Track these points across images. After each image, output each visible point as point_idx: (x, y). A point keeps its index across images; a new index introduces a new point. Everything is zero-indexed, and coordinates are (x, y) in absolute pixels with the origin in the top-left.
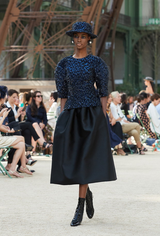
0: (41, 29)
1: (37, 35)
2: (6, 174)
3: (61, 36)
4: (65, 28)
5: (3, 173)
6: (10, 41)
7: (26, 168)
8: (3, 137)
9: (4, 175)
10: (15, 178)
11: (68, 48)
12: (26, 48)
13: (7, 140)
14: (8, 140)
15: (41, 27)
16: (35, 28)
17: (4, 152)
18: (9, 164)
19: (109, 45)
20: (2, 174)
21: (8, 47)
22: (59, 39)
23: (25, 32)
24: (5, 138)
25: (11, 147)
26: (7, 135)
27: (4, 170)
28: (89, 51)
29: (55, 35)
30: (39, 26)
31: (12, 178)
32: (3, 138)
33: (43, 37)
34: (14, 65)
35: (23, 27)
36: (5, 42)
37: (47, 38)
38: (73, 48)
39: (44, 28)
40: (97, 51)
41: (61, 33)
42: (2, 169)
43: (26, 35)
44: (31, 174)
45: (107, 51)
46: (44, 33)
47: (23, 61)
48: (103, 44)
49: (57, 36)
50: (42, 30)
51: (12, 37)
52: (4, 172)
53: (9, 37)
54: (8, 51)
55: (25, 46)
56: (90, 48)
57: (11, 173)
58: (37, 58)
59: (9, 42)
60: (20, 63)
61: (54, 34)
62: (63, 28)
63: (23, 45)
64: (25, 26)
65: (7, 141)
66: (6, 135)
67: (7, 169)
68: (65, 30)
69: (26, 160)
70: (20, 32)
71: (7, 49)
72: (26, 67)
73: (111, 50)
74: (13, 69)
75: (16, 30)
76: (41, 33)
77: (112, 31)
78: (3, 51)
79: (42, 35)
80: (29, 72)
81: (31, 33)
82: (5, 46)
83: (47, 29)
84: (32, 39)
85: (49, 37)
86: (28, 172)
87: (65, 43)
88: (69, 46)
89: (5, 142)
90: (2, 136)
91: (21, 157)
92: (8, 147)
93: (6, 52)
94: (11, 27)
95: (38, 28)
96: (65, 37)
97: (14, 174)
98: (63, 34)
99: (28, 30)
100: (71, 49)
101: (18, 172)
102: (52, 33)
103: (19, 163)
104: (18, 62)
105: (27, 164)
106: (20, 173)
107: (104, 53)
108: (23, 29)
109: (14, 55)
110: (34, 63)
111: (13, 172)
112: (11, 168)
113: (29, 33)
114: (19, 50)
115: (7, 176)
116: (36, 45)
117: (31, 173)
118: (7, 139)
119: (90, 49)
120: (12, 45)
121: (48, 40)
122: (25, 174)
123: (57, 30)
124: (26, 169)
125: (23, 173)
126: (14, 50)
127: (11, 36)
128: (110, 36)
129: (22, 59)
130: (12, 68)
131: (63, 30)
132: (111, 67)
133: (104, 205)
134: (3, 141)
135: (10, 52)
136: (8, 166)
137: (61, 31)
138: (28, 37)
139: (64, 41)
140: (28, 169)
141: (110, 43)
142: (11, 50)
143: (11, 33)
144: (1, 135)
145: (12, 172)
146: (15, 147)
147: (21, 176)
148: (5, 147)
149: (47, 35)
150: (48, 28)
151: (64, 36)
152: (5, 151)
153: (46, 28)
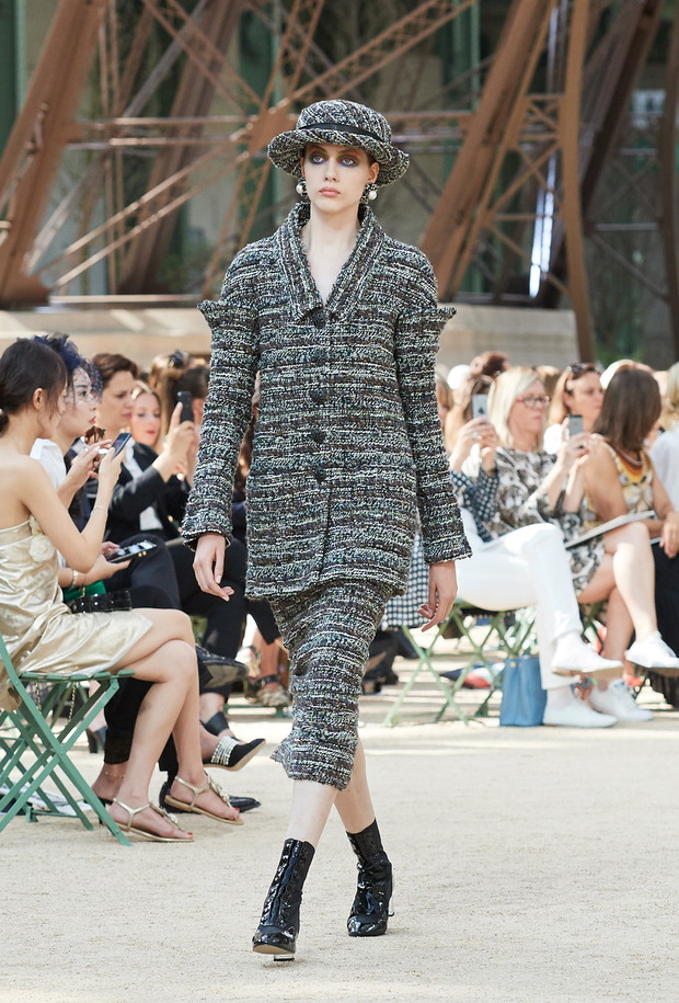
0: (276, 26)
1: (254, 57)
2: (101, 822)
3: (391, 57)
4: (409, 18)
5: (80, 814)
6: (111, 93)
7: (205, 786)
8: (74, 616)
9: (88, 826)
10: (144, 844)
11: (426, 126)
12: (196, 131)
13: (97, 633)
14: (104, 635)
15: (278, 11)
16: (247, 18)
17: (85, 700)
18: (115, 767)
19: (650, 105)
20: (78, 821)
21: (99, 126)
22: (375, 79)
23: (191, 42)
24: (87, 621)
25: (123, 672)
26: (99, 609)
27: (85, 802)
28: (543, 137)
29: (355, 56)
30: (269, 9)
31: (132, 840)
32: (75, 626)
33: (288, 69)
34: (132, 222)
35: (182, 13)
36: (84, 101)
37: (310, 71)
38: (453, 123)
39: (292, 20)
40: (588, 141)
41: (389, 45)
42: (76, 794)
43: (193, 57)
44: (233, 819)
45: (641, 138)
46: (298, 45)
47: (179, 201)
48: (620, 101)
49: (365, 60)
50: (284, 27)
51: (121, 70)
52: (85, 808)
53: (104, 69)
54: (95, 146)
55: (190, 120)
56: (550, 122)
57: (124, 818)
58: (261, 185)
59: (105, 97)
60: (163, 212)
61: (349, 52)
62: (399, 17)
63: (181, 114)
64: (190, 9)
65: (98, 640)
66: (89, 609)
67: (107, 794)
68: (411, 29)
69: (204, 741)
70: (165, 40)
71: (93, 135)
72: (200, 233)
73: (661, 132)
74: (128, 245)
75: (143, 32)
76: (279, 45)
77: (665, 28)
78: (72, 147)
79: (286, 54)
80: (216, 258)
81: (221, 44)
82: (82, 120)
83: (313, 25)
84: (230, 78)
85: (320, 69)
86: (216, 806)
87: (412, 96)
88: (433, 114)
89: (88, 644)
90: (73, 612)
91: (178, 726)
92: (108, 673)
93: (90, 152)
94: (114, 16)
95: (261, 16)
96: (412, 65)
97: (139, 820)
98: (399, 51)
99: (207, 30)
100: (444, 133)
101: (163, 811)
102: (340, 45)
103: (170, 760)
104: (154, 205)
105: (207, 761)
106: (173, 816)
107: (626, 151)
108: (178, 23)
109: (135, 171)
110: (244, 213)
111: (137, 810)
112: (124, 789)
113: (210, 46)
114: (161, 141)
115: (104, 830)
116: (253, 110)
117: (232, 811)
118: (97, 628)
119: (550, 130)
120: (120, 115)
121: (319, 81)
122: (204, 819)
123: (363, 31)
124: (203, 792)
125: (193, 812)
126: (132, 142)
127: (115, 66)
128: (660, 56)
129: (174, 191)
130: (123, 240)
131: (399, 25)
132: (665, 223)
133: (637, 982)
134: (77, 639)
135: (110, 154)
136: (105, 778)
137: (386, 35)
138: (204, 70)
139: (404, 88)
140: (218, 795)
141: (659, 97)
142: (115, 142)
143: (115, 52)
144: (66, 608)
145: (132, 811)
146: (141, 670)
147: (177, 833)
148: (88, 672)
149: (311, 54)
150: (316, 15)
151: (402, 60)
152: (91, 693)
153: (304, 17)
